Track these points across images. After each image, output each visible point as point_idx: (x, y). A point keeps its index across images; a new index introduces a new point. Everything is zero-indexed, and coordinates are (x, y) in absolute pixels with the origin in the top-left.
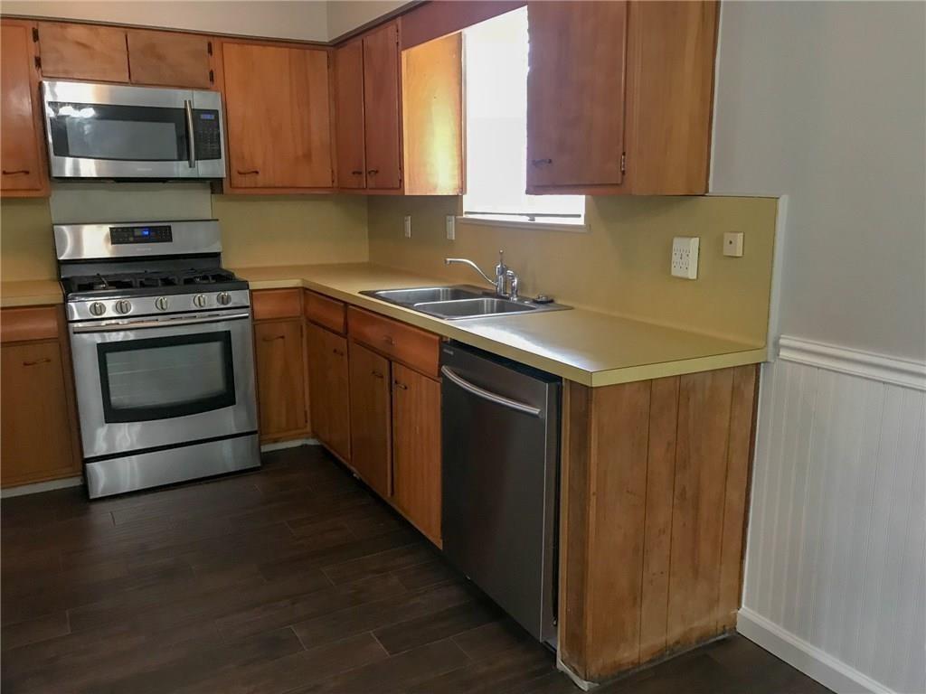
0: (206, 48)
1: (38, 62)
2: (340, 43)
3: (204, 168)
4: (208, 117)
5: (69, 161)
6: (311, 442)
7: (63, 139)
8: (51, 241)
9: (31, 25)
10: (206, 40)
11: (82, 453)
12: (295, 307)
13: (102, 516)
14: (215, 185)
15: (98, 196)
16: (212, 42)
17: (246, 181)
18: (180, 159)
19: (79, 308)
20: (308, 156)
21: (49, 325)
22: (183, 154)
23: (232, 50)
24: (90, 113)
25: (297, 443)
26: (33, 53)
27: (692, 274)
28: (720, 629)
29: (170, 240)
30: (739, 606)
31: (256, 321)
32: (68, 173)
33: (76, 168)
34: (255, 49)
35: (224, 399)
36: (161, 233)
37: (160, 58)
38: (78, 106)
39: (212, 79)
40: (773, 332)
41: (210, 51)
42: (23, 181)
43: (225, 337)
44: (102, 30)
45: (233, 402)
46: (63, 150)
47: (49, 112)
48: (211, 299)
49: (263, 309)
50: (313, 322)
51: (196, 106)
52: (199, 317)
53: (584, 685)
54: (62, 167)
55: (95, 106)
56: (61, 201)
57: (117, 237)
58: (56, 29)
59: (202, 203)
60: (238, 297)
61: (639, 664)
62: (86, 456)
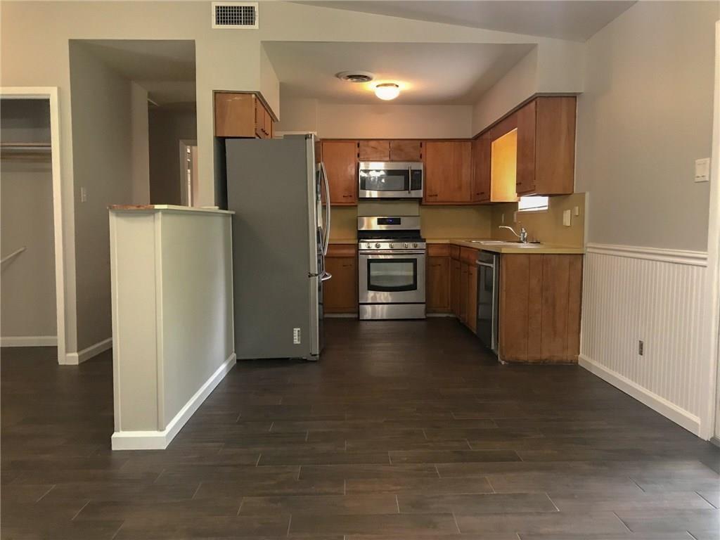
0: (419, 145)
1: (358, 156)
2: (477, 137)
3: (414, 194)
4: (418, 173)
5: (368, 192)
6: (451, 316)
7: (365, 184)
8: (356, 223)
9: (357, 142)
10: (420, 142)
11: (358, 301)
12: (445, 252)
13: (365, 327)
14: (419, 200)
15: (376, 205)
16: (422, 142)
17: (432, 199)
18: (405, 190)
19: (363, 246)
20: (460, 188)
21: (353, 251)
22: (406, 189)
23: (429, 145)
24: (382, 173)
25: (445, 315)
26: (357, 152)
27: (569, 224)
28: (569, 361)
29: (400, 224)
30: (579, 354)
31: (428, 257)
32: (368, 196)
33: (370, 194)
34: (439, 143)
35: (413, 287)
36: (397, 221)
37: (401, 150)
38: (377, 171)
39: (421, 157)
40: (585, 242)
41: (421, 146)
42: (349, 200)
43: (414, 261)
44: (381, 141)
45: (416, 289)
46: (364, 188)
47: (362, 174)
48: (410, 245)
49: (432, 252)
50: (454, 259)
51: (413, 169)
52: (405, 252)
53: (503, 363)
54: (365, 194)
55: (384, 170)
56: (362, 207)
57: (380, 222)
58: (366, 143)
59: (414, 209)
60: (421, 245)
61: (527, 362)
62: (360, 302)
